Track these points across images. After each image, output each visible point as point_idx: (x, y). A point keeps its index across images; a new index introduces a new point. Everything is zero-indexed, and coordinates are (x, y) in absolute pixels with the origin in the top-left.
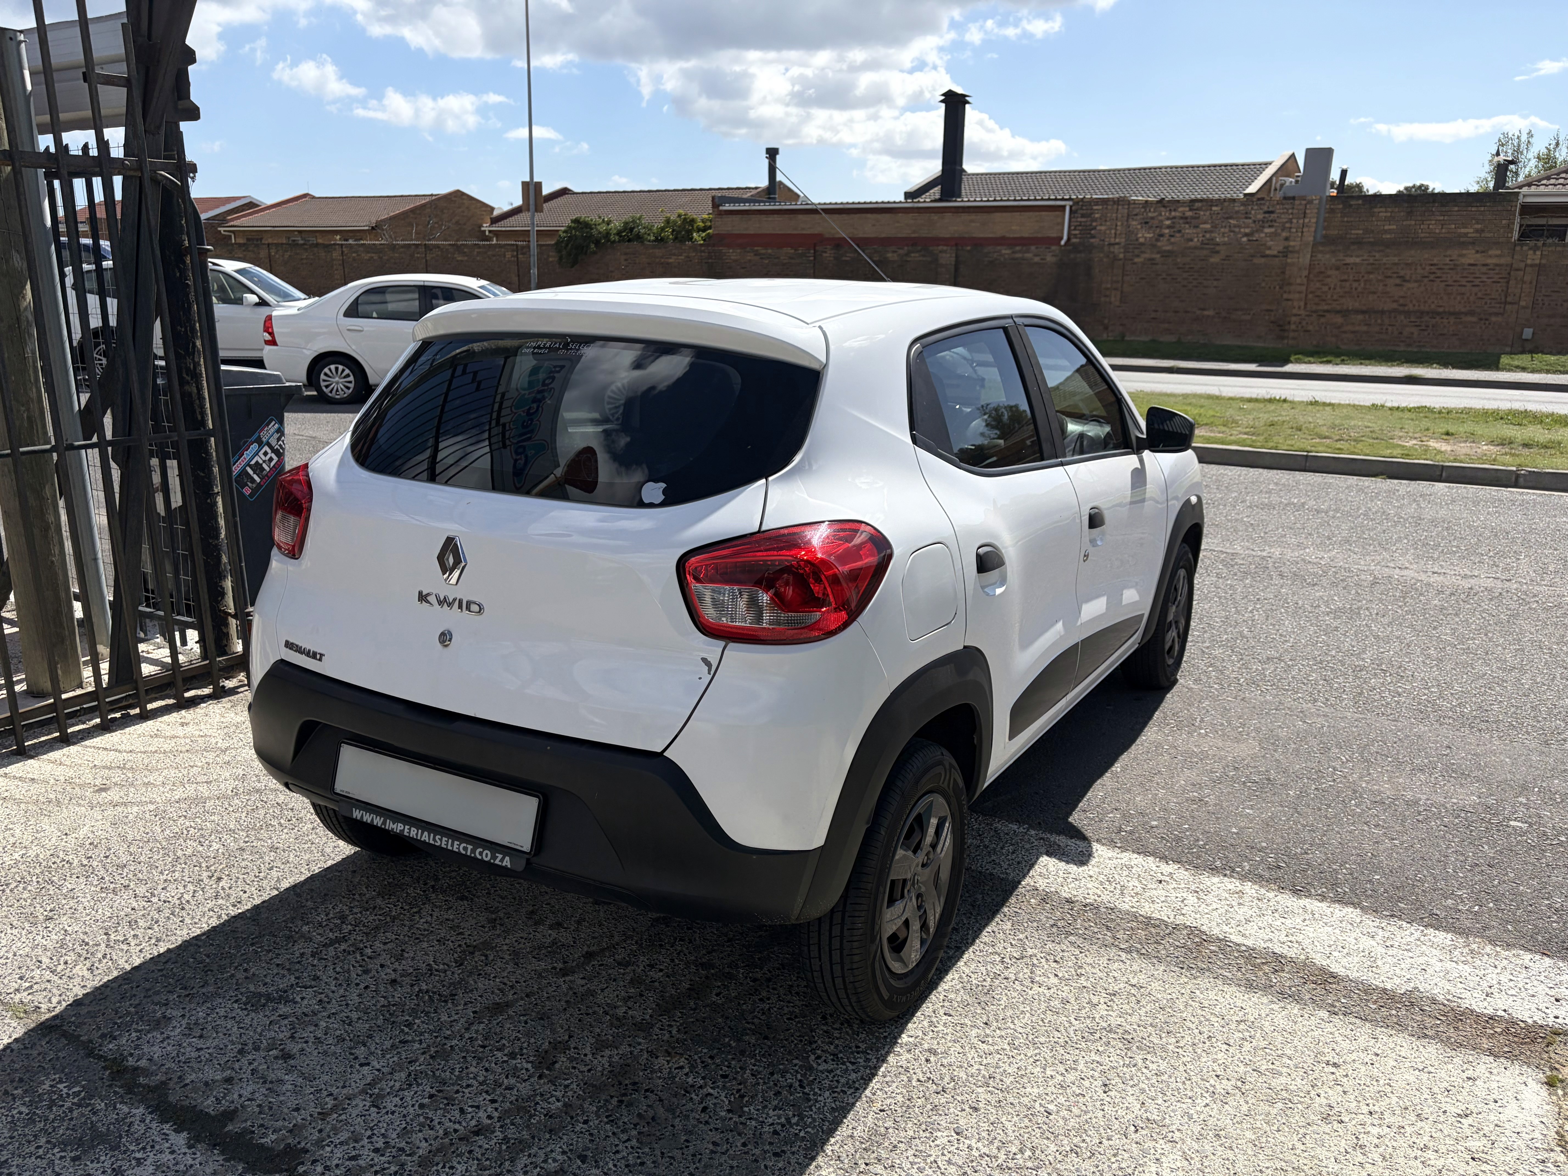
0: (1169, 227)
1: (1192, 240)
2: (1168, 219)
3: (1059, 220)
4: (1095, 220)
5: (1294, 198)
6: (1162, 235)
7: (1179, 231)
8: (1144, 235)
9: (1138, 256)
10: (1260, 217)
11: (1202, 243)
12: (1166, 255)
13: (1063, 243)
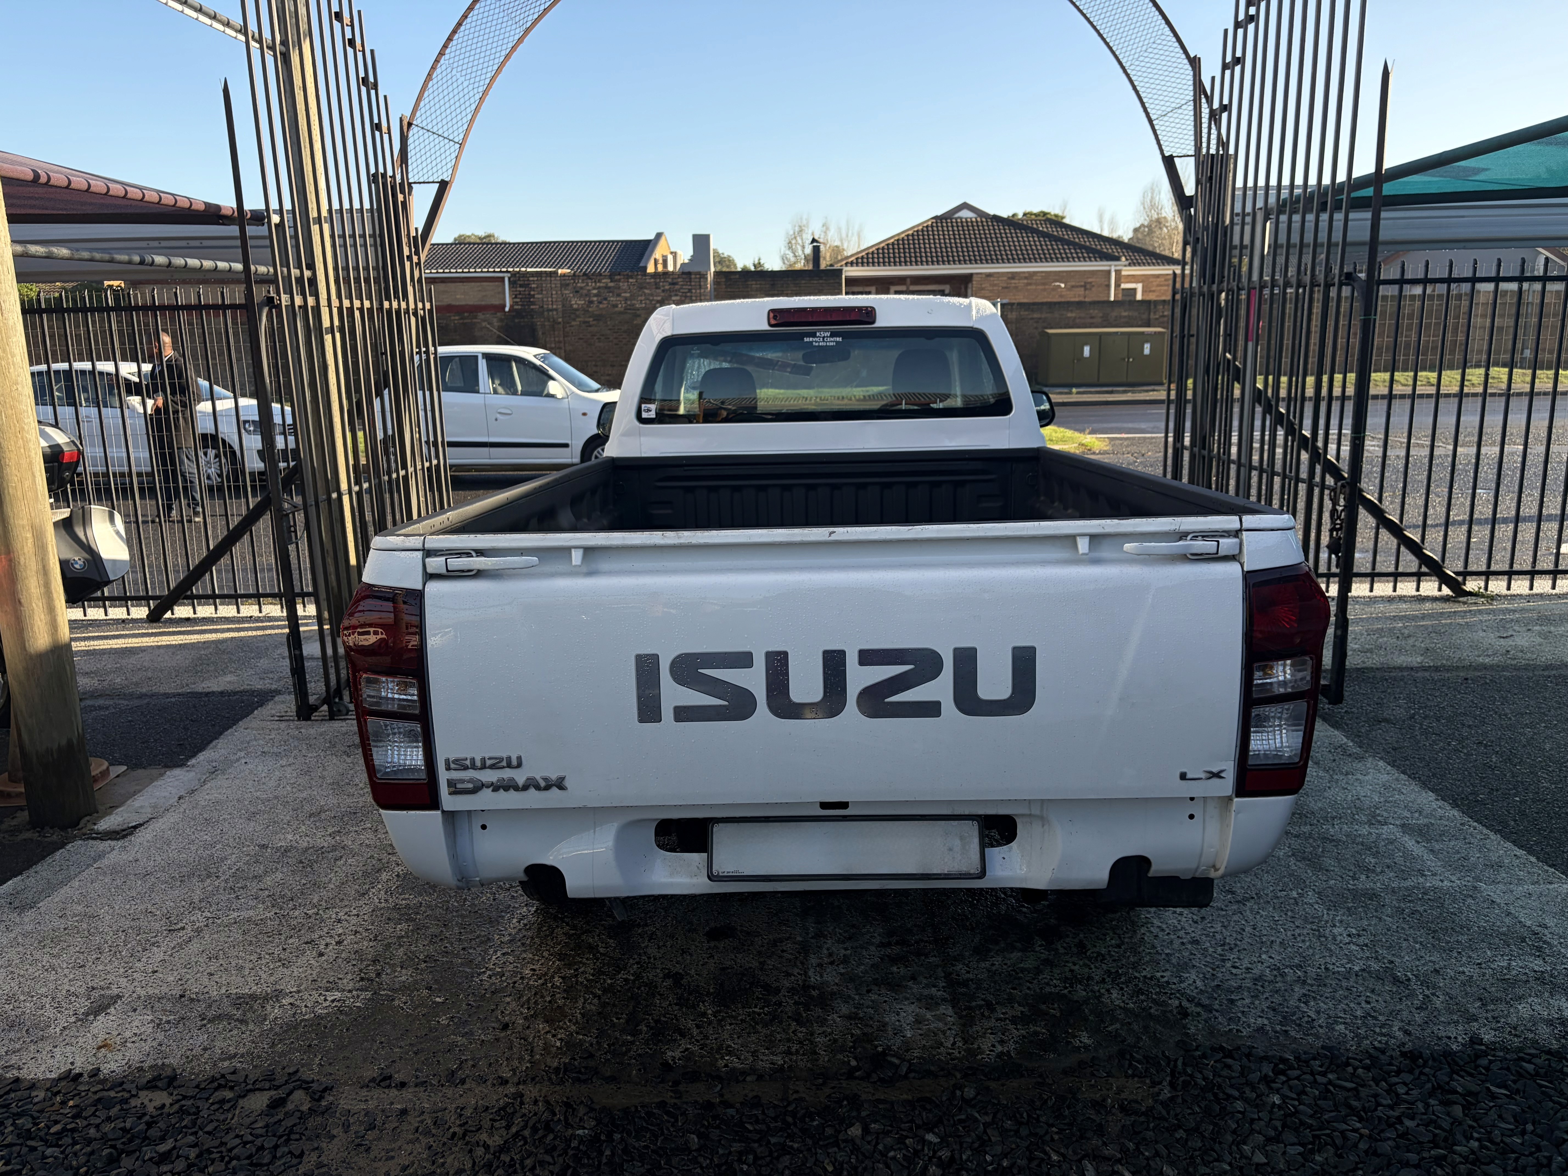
0: (595, 295)
1: (616, 306)
2: (594, 288)
3: (500, 289)
4: (533, 289)
5: (689, 273)
6: (591, 302)
7: (606, 299)
8: (577, 302)
9: (574, 320)
10: (667, 287)
11: (626, 309)
12: (598, 318)
13: (507, 309)
